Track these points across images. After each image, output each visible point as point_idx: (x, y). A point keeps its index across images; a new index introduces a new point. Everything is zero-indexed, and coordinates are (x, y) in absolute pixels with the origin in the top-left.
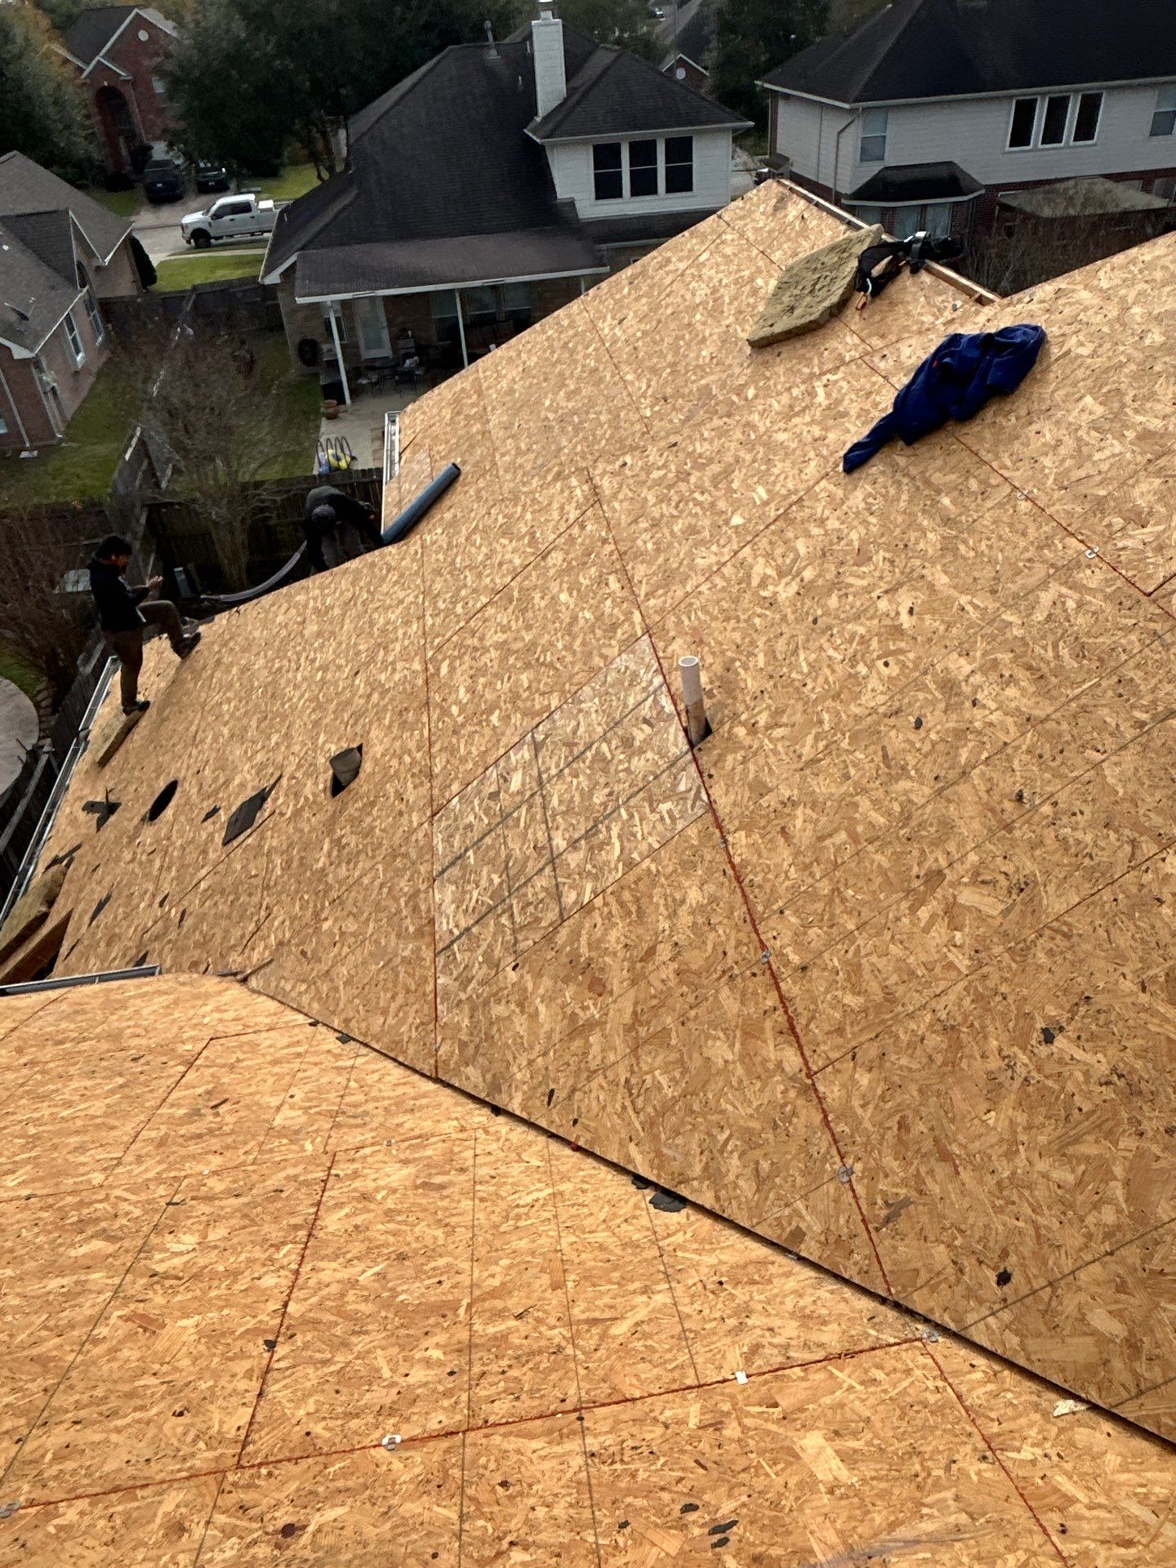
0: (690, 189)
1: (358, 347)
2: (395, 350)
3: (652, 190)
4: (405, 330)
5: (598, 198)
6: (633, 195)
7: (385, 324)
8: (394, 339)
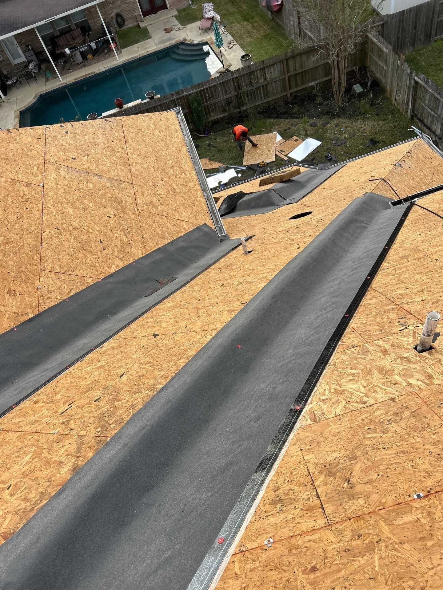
1: (8, 60)
2: (26, 57)
4: (27, 46)
7: (18, 45)
8: (24, 52)
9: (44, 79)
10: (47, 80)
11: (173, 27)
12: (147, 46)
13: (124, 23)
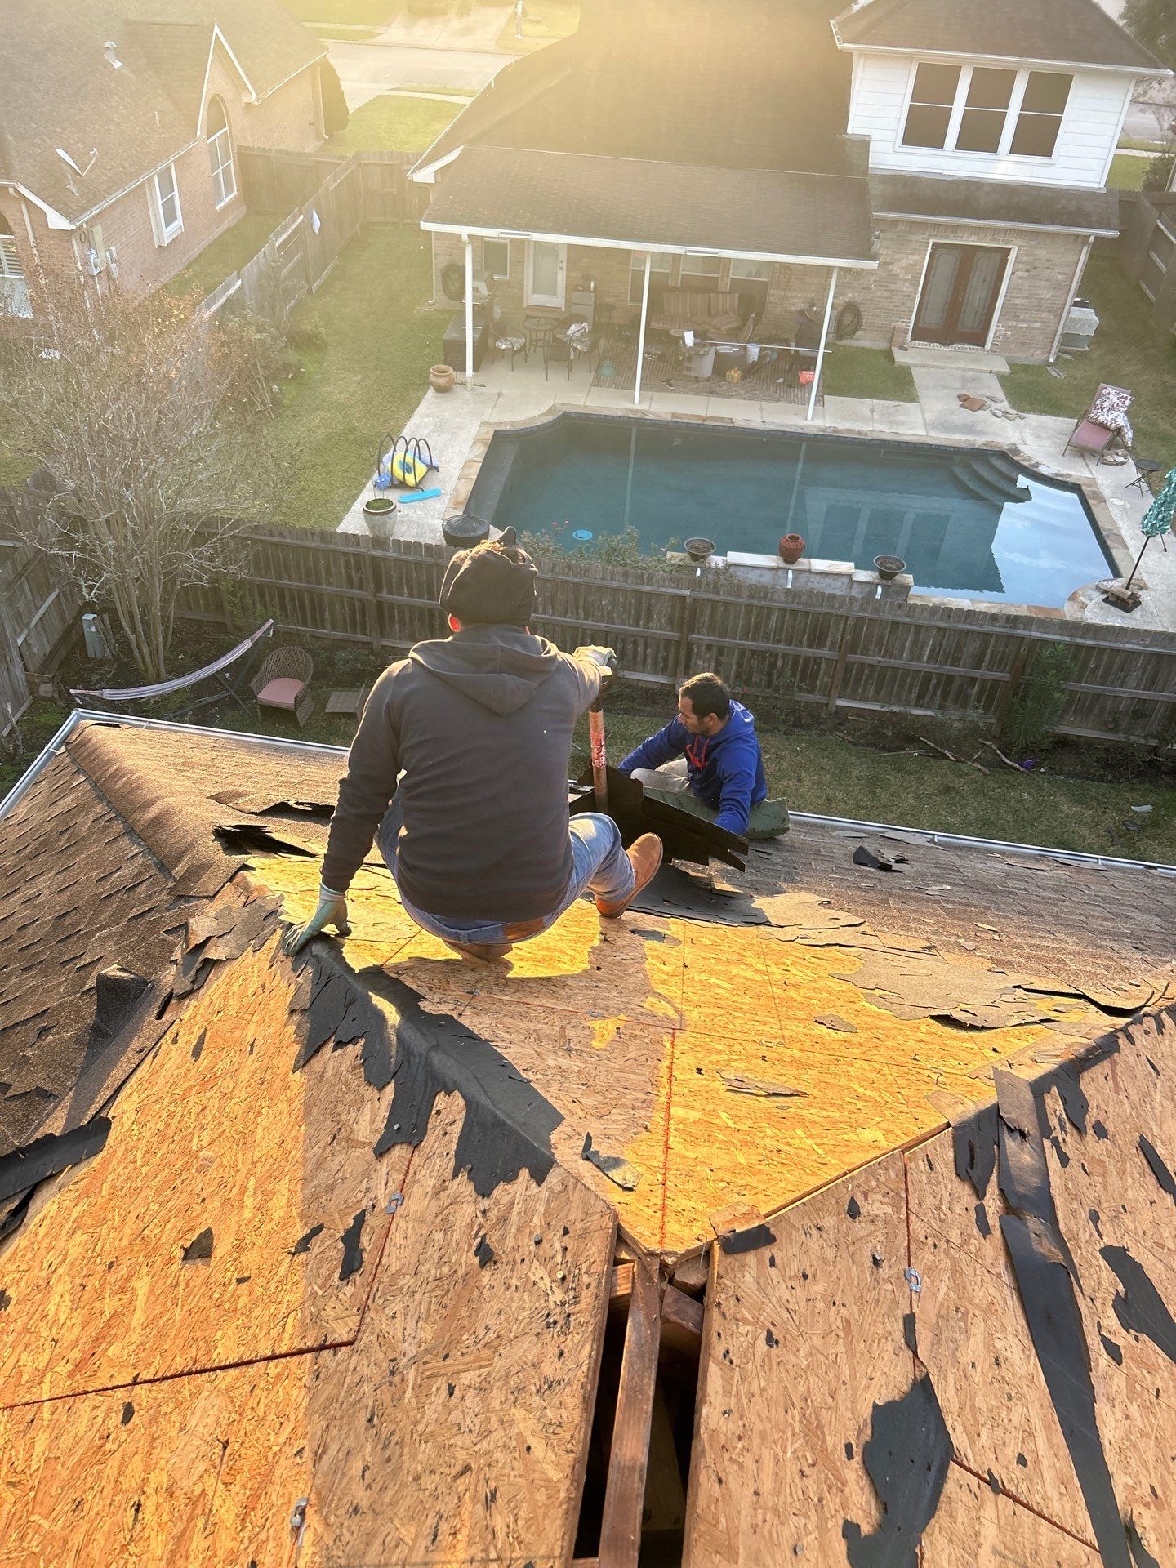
0: (1049, 154)
1: (521, 287)
3: (989, 144)
4: (587, 278)
5: (905, 142)
6: (958, 147)
8: (571, 288)
9: (591, 377)
10: (597, 383)
11: (989, 402)
12: (900, 418)
13: (855, 331)
